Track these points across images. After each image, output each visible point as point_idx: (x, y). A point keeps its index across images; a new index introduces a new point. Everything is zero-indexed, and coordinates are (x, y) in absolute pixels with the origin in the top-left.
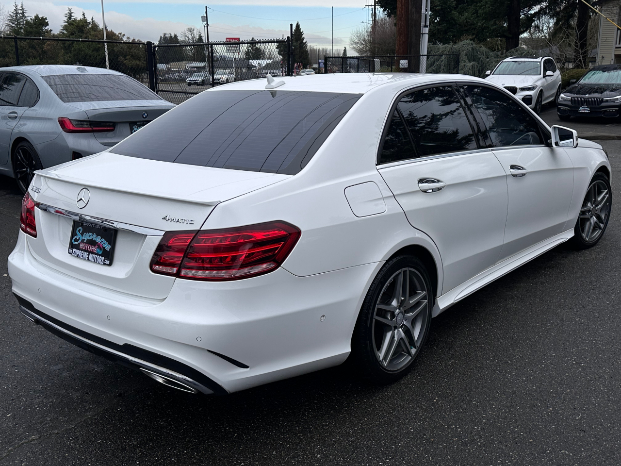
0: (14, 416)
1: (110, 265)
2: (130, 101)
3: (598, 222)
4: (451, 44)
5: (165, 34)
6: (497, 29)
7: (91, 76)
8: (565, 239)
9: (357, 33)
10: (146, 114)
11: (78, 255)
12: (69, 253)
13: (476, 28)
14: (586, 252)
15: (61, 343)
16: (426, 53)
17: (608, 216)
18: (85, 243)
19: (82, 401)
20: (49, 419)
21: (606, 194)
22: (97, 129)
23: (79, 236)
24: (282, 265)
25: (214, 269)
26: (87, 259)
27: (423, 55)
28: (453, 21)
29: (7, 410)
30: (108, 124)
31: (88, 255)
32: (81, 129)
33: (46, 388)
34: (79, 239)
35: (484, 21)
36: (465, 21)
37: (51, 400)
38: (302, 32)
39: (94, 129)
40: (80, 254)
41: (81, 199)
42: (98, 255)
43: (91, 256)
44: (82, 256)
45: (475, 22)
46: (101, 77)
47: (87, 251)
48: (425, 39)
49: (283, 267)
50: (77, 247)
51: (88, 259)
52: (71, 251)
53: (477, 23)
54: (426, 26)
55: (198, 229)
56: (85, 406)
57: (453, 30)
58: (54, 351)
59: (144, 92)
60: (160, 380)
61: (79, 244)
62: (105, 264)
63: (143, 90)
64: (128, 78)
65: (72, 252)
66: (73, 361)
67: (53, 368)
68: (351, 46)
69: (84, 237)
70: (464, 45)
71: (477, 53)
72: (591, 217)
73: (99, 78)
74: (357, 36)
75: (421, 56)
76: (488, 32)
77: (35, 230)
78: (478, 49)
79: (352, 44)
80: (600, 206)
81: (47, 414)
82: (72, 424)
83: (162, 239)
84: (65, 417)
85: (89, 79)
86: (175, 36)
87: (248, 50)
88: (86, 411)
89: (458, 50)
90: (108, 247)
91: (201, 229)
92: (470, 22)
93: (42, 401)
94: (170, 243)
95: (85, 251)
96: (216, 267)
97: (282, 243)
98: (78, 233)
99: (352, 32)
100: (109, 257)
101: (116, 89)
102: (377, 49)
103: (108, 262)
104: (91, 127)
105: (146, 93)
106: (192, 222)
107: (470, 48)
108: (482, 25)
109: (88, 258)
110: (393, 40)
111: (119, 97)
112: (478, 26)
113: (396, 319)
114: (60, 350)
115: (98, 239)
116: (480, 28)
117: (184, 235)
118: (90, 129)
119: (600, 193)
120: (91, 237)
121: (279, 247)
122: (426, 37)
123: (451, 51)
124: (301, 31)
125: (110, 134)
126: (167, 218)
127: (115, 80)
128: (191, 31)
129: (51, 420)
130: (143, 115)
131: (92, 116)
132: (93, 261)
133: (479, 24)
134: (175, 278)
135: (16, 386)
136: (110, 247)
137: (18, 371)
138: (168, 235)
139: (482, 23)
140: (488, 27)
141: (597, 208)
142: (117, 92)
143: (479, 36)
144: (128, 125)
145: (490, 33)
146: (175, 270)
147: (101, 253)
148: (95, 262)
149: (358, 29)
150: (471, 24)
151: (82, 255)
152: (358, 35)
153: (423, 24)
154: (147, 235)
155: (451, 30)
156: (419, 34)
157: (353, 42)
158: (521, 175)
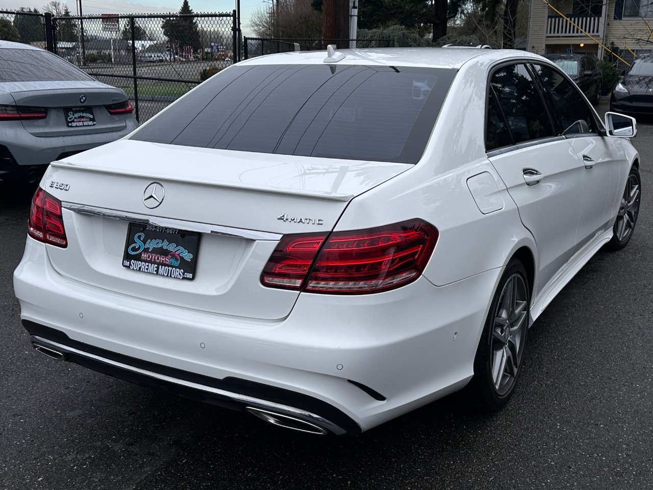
0: (47, 479)
1: (192, 279)
2: (61, 82)
3: (630, 221)
4: (382, 28)
5: (22, 9)
6: (426, 14)
7: (7, 51)
8: (608, 239)
9: (258, 14)
10: (84, 98)
11: (140, 268)
12: (124, 266)
13: (403, 12)
14: (620, 253)
15: (65, 382)
16: (355, 38)
17: (637, 213)
18: (151, 252)
19: (130, 454)
20: (97, 480)
21: (637, 189)
22: (27, 115)
23: (138, 243)
24: (423, 273)
25: (341, 279)
26: (155, 273)
27: (353, 40)
28: (379, 3)
29: (35, 473)
30: (38, 110)
31: (158, 268)
32: (6, 116)
33: (73, 441)
34: (139, 247)
35: (412, 4)
36: (391, 4)
37: (87, 456)
38: (192, 10)
39: (23, 115)
40: (142, 267)
41: (151, 197)
42: (172, 267)
43: (162, 270)
44: (147, 269)
45: (402, 5)
46: (20, 52)
47: (155, 263)
48: (354, 22)
49: (424, 275)
50: (138, 258)
51: (157, 273)
52: (127, 263)
53: (405, 6)
54: (354, 7)
55: (330, 230)
56: (136, 461)
57: (379, 13)
58: (60, 393)
59: (74, 72)
60: (272, 421)
61: (141, 254)
62: (184, 278)
63: (72, 69)
64: (51, 55)
65: (130, 264)
66: (93, 404)
67: (70, 414)
68: (252, 29)
69: (147, 246)
70: (394, 30)
71: (408, 39)
72: (624, 214)
73: (17, 54)
74: (258, 17)
75: (351, 40)
76: (417, 17)
77: (65, 238)
78: (409, 36)
79: (253, 26)
80: (632, 202)
81: (92, 474)
82: (132, 485)
83: (279, 245)
84: (117, 476)
85: (5, 54)
86: (35, 11)
87: (126, 29)
88: (141, 466)
89: (388, 36)
90: (188, 257)
91: (334, 231)
92: (396, 5)
93: (76, 457)
94: (290, 249)
95: (151, 262)
96: (343, 278)
97: (421, 246)
98: (136, 239)
99: (252, 13)
100: (190, 269)
101: (40, 68)
102: (281, 33)
103: (190, 276)
104: (18, 114)
105: (76, 73)
106: (320, 222)
107: (400, 33)
108: (411, 8)
109: (157, 271)
110: (300, 23)
111: (46, 77)
112: (406, 10)
113: (505, 334)
114: (67, 391)
115: (172, 248)
116: (408, 12)
117: (311, 238)
118: (18, 116)
119: (632, 188)
120: (160, 245)
121: (418, 251)
122: (355, 19)
123: (381, 36)
124: (190, 9)
125: (41, 122)
126: (285, 218)
127: (36, 55)
128: (55, 6)
129: (99, 481)
130: (81, 99)
131: (19, 101)
132: (166, 275)
133: (407, 7)
134: (299, 292)
135: (32, 441)
136: (191, 256)
137: (25, 422)
138: (287, 238)
139: (410, 6)
140: (417, 11)
141: (629, 205)
142: (42, 71)
143: (407, 20)
144: (62, 111)
145: (419, 18)
146: (298, 283)
147: (177, 264)
148: (169, 276)
149: (259, 9)
150: (398, 8)
151: (147, 267)
152: (260, 16)
153: (351, 4)
154: (255, 240)
155: (378, 13)
156: (348, 17)
157: (254, 23)
158: (589, 167)
